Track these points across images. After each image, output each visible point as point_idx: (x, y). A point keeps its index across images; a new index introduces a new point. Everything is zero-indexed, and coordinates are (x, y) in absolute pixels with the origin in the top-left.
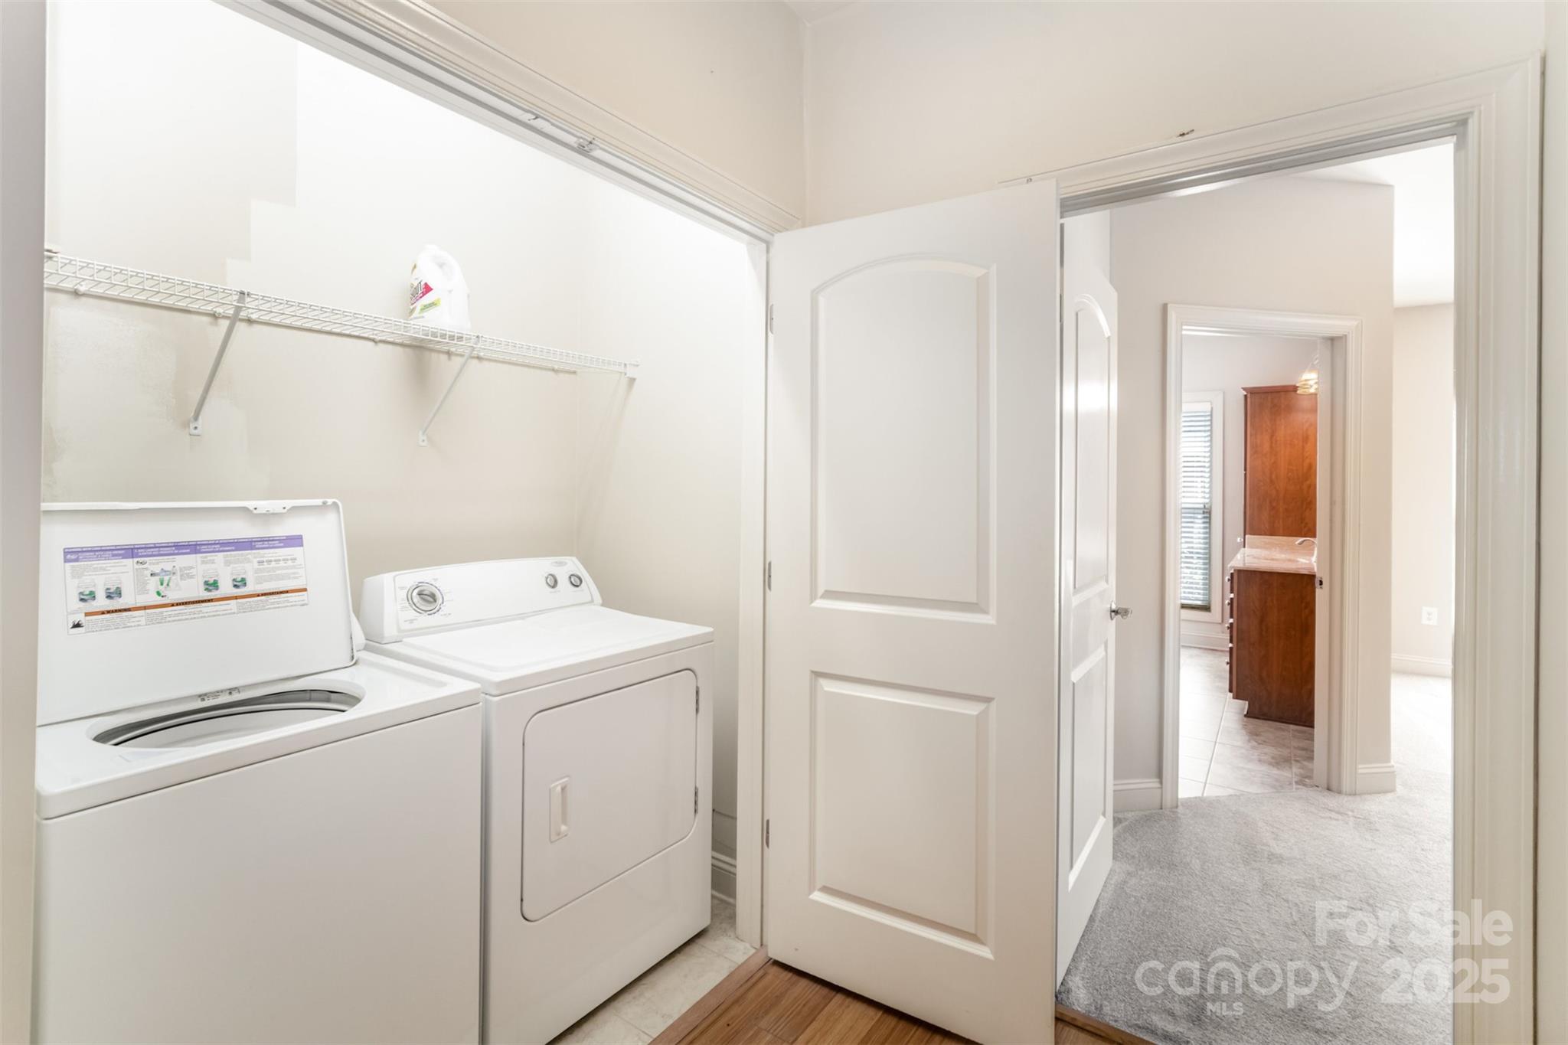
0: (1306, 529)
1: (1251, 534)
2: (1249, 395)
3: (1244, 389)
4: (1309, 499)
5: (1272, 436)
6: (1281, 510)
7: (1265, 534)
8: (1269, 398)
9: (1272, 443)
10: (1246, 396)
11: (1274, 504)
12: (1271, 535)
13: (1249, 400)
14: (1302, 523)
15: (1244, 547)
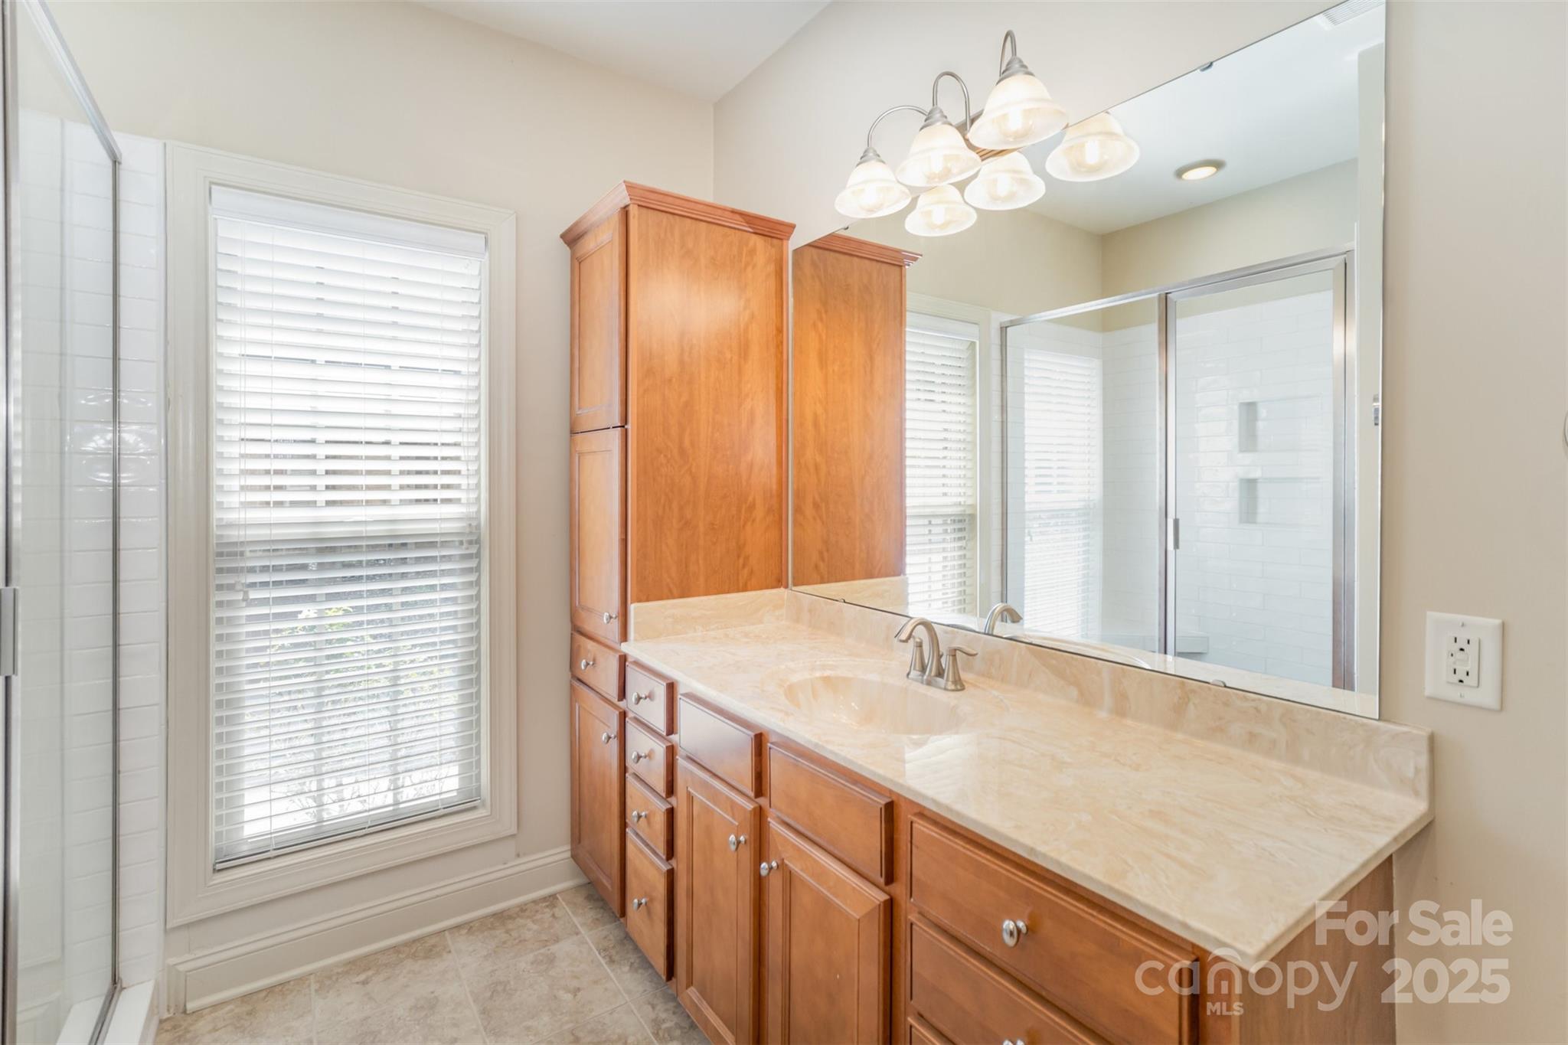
2: (634, 212)
4: (750, 498)
6: (701, 528)
7: (672, 595)
10: (624, 212)
11: (688, 513)
13: (634, 224)
14: (739, 556)
15: (625, 638)
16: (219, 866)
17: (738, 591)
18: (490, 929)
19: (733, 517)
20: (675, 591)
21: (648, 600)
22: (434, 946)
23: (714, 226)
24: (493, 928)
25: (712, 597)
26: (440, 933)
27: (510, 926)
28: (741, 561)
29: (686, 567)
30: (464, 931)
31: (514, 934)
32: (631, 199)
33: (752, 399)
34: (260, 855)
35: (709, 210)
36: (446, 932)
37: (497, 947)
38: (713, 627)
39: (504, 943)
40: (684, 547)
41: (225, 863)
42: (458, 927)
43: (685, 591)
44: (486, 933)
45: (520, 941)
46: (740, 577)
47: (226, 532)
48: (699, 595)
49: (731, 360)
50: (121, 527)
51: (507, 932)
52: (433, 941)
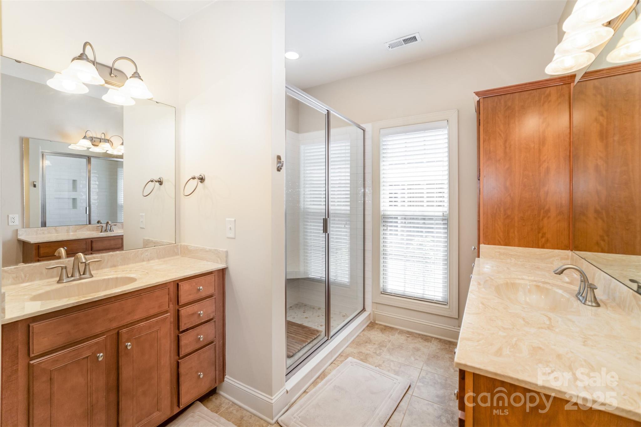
0: (544, 239)
1: (485, 244)
2: (481, 101)
3: (477, 94)
4: (547, 207)
5: (506, 141)
6: (516, 219)
7: (500, 244)
8: (502, 102)
9: (506, 148)
10: (479, 102)
11: (509, 212)
12: (506, 245)
13: (481, 105)
14: (539, 233)
15: (479, 257)
16: (382, 293)
17: (538, 247)
18: (445, 344)
19: (535, 215)
20: (502, 243)
21: (488, 244)
22: (428, 339)
23: (523, 93)
24: (446, 344)
25: (520, 248)
26: (432, 337)
27: (451, 346)
28: (540, 235)
29: (508, 234)
30: (438, 340)
31: (451, 349)
32: (479, 97)
33: (548, 163)
34: (390, 294)
35: (518, 87)
36: (434, 338)
37: (444, 349)
38: (521, 260)
39: (446, 349)
40: (507, 225)
41: (384, 293)
42: (437, 339)
43: (507, 243)
44: (443, 344)
45: (451, 351)
46: (540, 242)
47: (385, 212)
48: (515, 246)
49: (534, 147)
50: (366, 210)
51: (449, 347)
52: (429, 338)
